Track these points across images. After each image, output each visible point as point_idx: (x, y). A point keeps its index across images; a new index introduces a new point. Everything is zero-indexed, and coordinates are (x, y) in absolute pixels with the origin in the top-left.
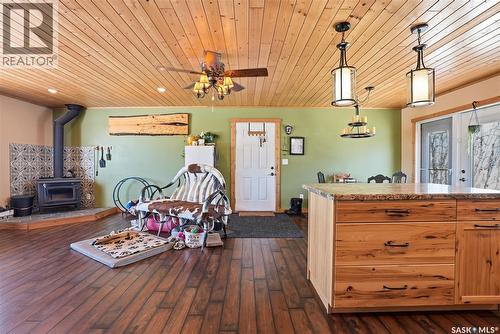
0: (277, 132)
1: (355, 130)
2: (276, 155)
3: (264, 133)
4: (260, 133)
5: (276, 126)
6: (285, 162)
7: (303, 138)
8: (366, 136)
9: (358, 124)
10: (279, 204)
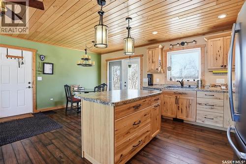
0: (33, 58)
1: (84, 62)
2: (33, 73)
3: (22, 57)
4: (18, 57)
5: (33, 55)
6: (40, 78)
7: (53, 64)
8: (90, 65)
9: (87, 59)
10: (35, 106)
